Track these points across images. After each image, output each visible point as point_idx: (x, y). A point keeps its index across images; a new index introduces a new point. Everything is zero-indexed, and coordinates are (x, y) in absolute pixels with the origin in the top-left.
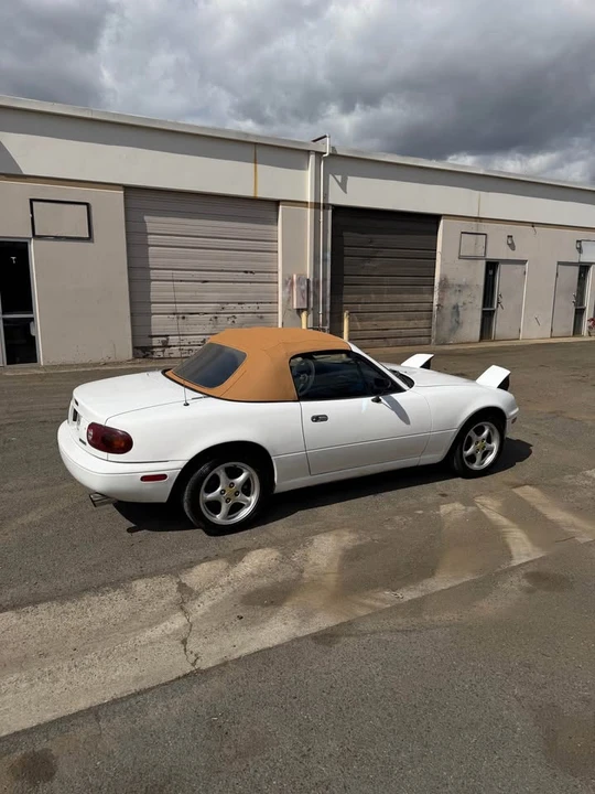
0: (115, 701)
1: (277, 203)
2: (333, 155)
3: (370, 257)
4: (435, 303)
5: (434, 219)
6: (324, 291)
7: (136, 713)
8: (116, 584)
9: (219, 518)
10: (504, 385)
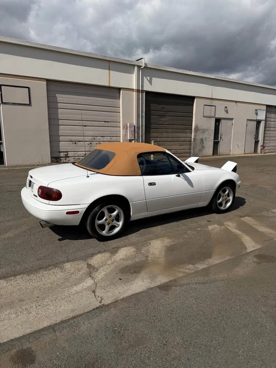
0: (62, 322)
1: (119, 89)
2: (146, 67)
3: (163, 116)
4: (193, 138)
5: (192, 99)
6: (142, 131)
7: (74, 328)
8: (56, 265)
9: (104, 233)
10: (234, 170)
